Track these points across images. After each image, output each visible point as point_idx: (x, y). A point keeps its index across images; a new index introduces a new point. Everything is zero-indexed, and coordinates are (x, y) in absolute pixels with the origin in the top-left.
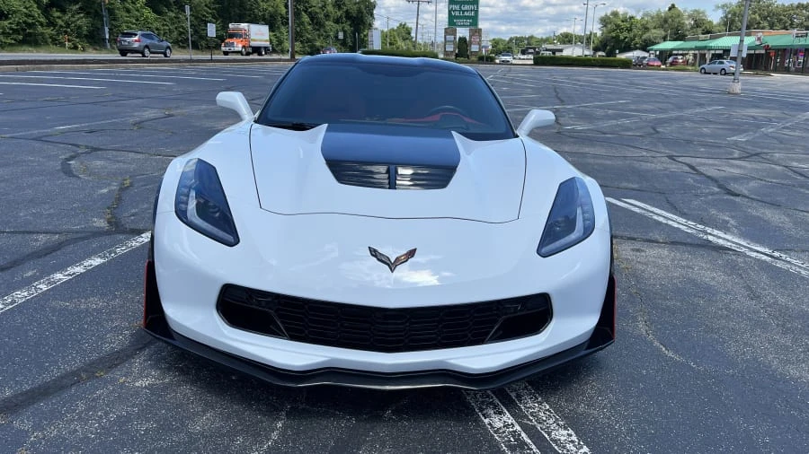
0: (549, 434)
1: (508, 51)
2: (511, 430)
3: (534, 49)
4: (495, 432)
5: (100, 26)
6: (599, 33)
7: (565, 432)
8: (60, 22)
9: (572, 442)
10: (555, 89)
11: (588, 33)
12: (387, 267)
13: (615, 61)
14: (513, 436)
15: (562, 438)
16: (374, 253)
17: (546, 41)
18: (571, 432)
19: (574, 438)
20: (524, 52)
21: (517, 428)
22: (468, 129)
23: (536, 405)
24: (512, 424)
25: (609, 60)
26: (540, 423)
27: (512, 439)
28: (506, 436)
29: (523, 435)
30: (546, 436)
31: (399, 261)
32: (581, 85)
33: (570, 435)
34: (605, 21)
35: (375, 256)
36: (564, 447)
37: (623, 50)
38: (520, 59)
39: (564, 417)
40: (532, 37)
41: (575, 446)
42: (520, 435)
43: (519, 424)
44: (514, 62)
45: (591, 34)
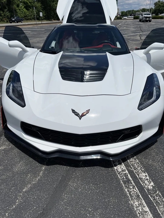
0: (139, 176)
1: (126, 15)
2: (124, 173)
3: (134, 14)
4: (119, 174)
5: (13, 15)
6: (154, 8)
7: (144, 174)
8: (2, 14)
9: (147, 179)
10: (140, 27)
11: (150, 8)
12: (78, 117)
13: (158, 17)
14: (125, 176)
15: (144, 178)
16: (73, 111)
17: (138, 11)
18: (147, 174)
19: (148, 178)
20: (130, 16)
21: (127, 172)
22: (112, 50)
23: (134, 160)
24: (125, 170)
25: (157, 17)
26: (135, 169)
27: (125, 178)
28: (122, 176)
29: (129, 175)
30: (137, 176)
31: (83, 115)
32: (148, 25)
33: (146, 176)
34: (156, 4)
35: (74, 113)
36: (144, 182)
37: (161, 13)
38: (129, 17)
39: (144, 167)
40: (133, 10)
41: (148, 182)
42: (127, 175)
43: (127, 169)
44: (128, 19)
45: (151, 8)
